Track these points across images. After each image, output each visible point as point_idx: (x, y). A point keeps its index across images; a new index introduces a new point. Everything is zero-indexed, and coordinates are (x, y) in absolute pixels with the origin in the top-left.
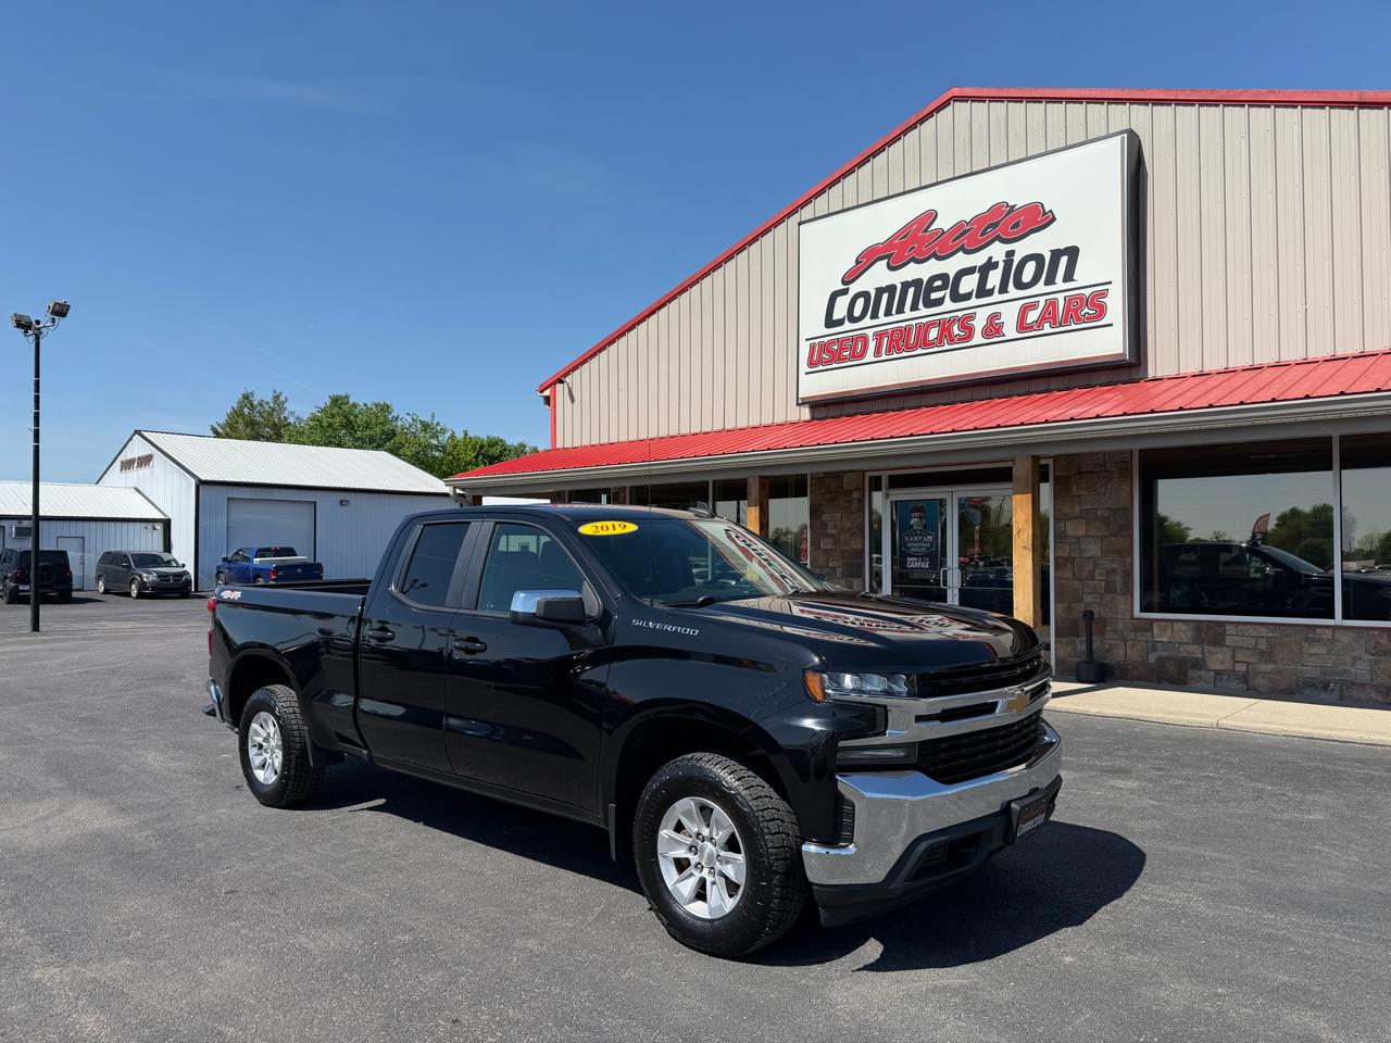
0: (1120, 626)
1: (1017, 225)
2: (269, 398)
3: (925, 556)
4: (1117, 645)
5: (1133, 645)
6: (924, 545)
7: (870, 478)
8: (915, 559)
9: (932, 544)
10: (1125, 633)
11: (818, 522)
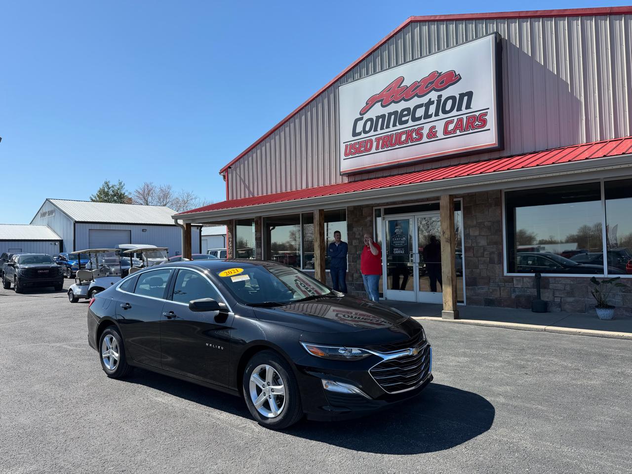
0: (497, 280)
1: (442, 82)
2: (117, 183)
3: (403, 248)
4: (495, 289)
5: (504, 289)
6: (402, 242)
7: (376, 210)
8: (397, 249)
9: (405, 241)
10: (500, 284)
11: (351, 232)
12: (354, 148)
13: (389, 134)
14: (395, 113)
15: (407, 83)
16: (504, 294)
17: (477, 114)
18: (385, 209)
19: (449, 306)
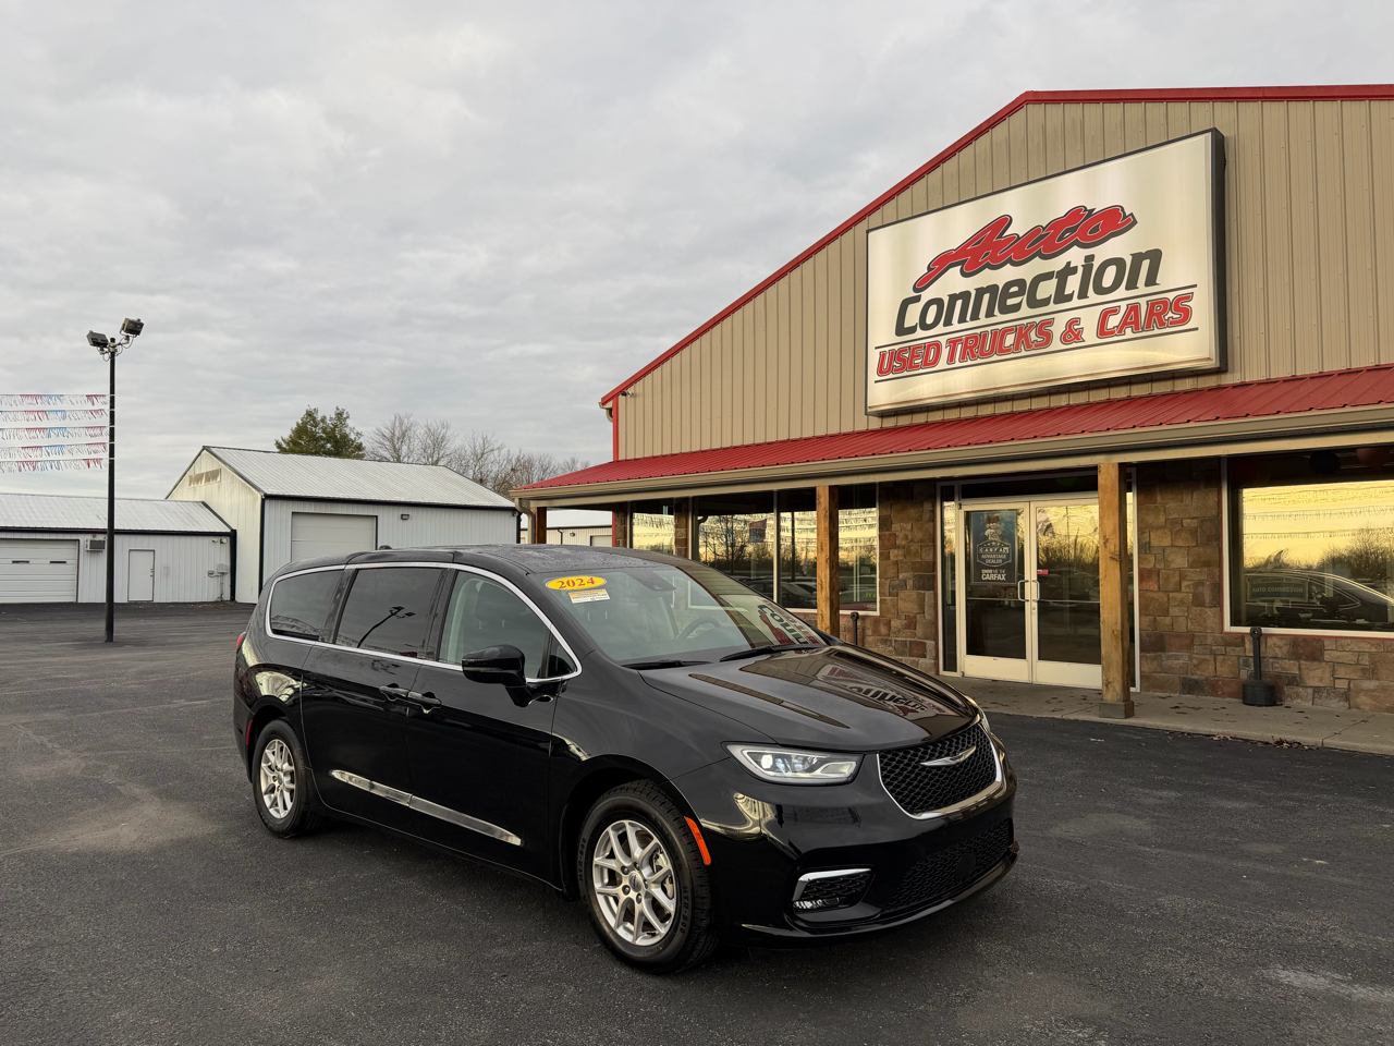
0: (1209, 640)
1: (1096, 229)
2: (332, 415)
3: (1002, 568)
4: (1205, 660)
5: (1223, 660)
6: (1001, 556)
7: (942, 487)
8: (991, 571)
9: (1008, 555)
10: (1214, 648)
11: (887, 533)
12: (900, 359)
13: (978, 331)
14: (992, 289)
15: (1018, 228)
16: (1224, 671)
17: (1171, 296)
18: (963, 486)
19: (1114, 690)
